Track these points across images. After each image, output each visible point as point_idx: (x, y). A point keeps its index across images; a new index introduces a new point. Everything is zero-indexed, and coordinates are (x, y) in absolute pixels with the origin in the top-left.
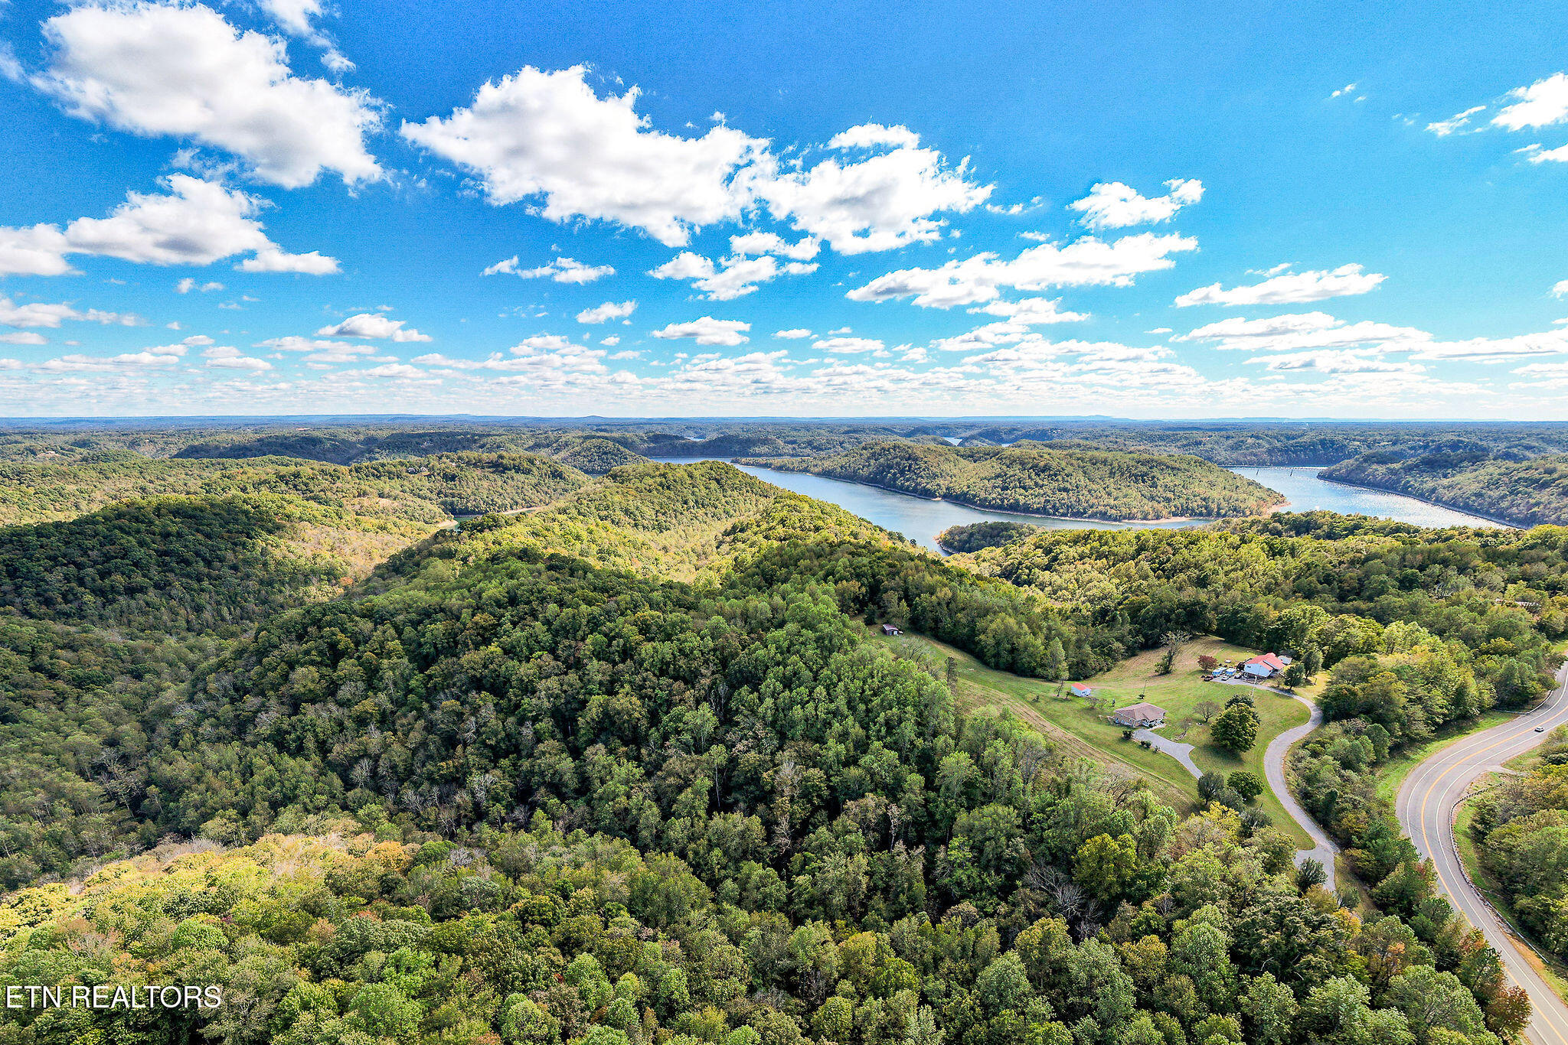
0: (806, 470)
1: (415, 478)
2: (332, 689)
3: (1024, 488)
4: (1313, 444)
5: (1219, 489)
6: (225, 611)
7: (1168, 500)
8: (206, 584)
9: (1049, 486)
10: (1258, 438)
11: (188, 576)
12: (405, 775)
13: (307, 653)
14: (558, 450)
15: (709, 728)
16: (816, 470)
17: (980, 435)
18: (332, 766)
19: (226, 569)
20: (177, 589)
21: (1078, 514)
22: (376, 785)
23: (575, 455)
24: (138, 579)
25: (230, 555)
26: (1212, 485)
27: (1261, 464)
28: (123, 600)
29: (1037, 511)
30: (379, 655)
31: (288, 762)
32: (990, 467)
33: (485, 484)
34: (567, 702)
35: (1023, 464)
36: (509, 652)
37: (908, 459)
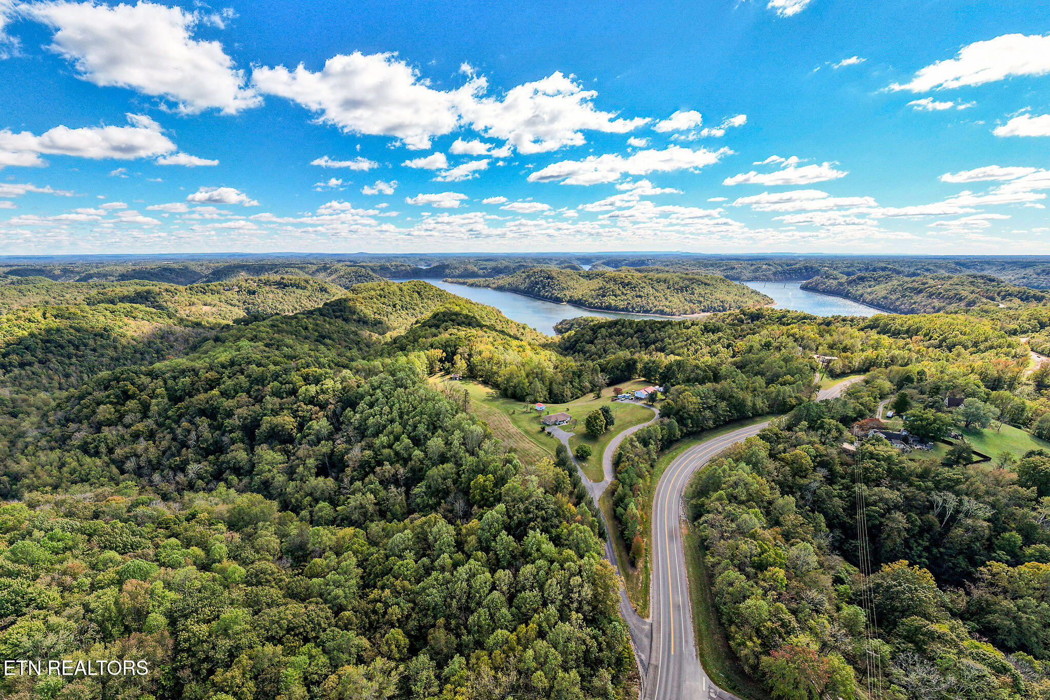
0: (488, 286)
1: (229, 294)
2: (121, 417)
3: (615, 296)
4: (800, 269)
5: (731, 296)
6: (85, 377)
7: (700, 302)
8: (74, 360)
9: (630, 294)
10: (769, 265)
11: (62, 355)
12: (155, 466)
13: (108, 397)
14: (331, 274)
15: (325, 432)
16: (494, 286)
17: (604, 263)
18: (113, 461)
19: (88, 351)
20: (54, 364)
21: (647, 311)
22: (138, 472)
23: (340, 277)
24: (28, 357)
25: (91, 342)
26: (729, 293)
27: (767, 279)
28: (16, 371)
29: (623, 310)
30: (151, 398)
31: (87, 460)
32: (596, 283)
33: (271, 295)
34: (251, 422)
35: (615, 281)
36: (223, 394)
37: (548, 278)
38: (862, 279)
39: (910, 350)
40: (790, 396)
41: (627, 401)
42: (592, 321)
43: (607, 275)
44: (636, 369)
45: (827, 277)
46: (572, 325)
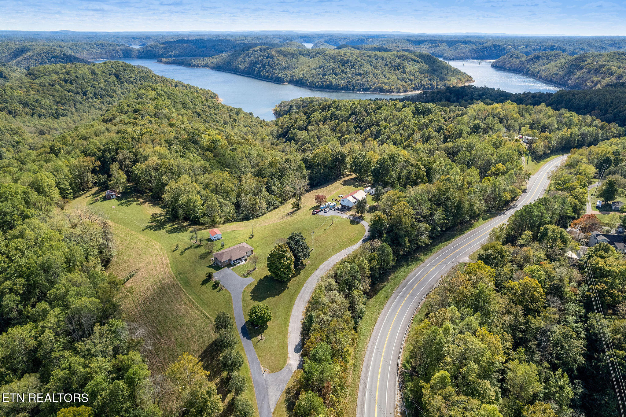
0: (206, 66)
3: (336, 74)
4: (490, 47)
7: (411, 81)
9: (350, 72)
10: (466, 44)
16: (212, 65)
17: (325, 42)
21: (366, 89)
27: (465, 58)
29: (343, 88)
32: (317, 62)
35: (334, 59)
37: (268, 57)
38: (538, 58)
39: (596, 126)
40: (505, 190)
41: (330, 214)
42: (312, 102)
43: (327, 52)
44: (345, 164)
45: (511, 57)
46: (291, 107)
